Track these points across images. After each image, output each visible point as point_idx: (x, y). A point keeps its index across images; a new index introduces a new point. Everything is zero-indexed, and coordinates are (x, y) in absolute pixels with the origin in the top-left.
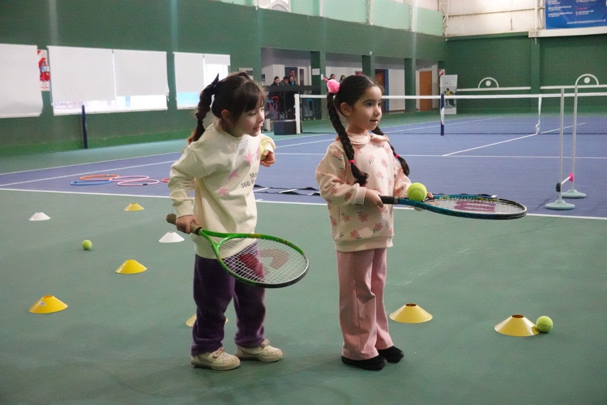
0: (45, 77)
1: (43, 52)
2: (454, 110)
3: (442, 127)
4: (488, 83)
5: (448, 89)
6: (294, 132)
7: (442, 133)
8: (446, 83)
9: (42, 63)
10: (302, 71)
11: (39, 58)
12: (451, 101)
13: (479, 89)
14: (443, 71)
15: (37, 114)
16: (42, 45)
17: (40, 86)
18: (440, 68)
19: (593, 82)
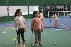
0: (8, 10)
1: (8, 7)
3: (70, 16)
6: (48, 18)
7: (70, 17)
9: (8, 8)
10: (53, 7)
11: (7, 8)
15: (7, 16)
16: (8, 6)
17: (7, 12)
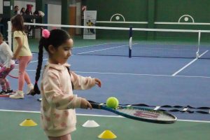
2: (94, 37)
4: (118, 18)
5: (90, 21)
8: (88, 16)
12: (92, 30)
13: (110, 22)
14: (85, 7)
18: (82, 5)
19: (190, 20)
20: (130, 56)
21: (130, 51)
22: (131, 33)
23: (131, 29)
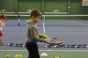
20: (19, 26)
21: (19, 24)
22: (19, 17)
23: (19, 15)
